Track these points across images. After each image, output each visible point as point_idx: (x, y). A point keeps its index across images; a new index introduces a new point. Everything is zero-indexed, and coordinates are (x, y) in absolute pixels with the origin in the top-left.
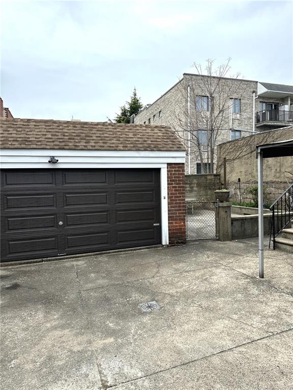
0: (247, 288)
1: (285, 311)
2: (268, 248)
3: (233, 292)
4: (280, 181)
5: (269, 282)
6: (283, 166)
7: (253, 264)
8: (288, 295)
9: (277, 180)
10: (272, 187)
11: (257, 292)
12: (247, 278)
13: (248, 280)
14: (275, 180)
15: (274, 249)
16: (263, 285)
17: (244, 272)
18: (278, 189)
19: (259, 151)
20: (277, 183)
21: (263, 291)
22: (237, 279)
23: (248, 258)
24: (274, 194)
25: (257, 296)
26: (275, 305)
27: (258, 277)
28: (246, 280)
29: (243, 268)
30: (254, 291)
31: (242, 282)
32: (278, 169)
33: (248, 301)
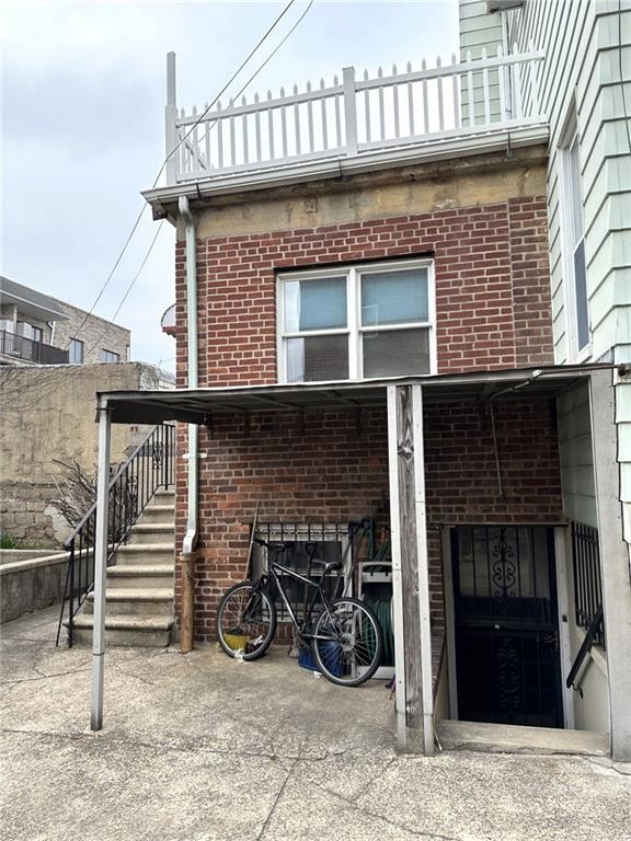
0: (81, 774)
1: (212, 796)
2: (52, 645)
3: (56, 802)
4: (31, 481)
5: (122, 734)
6: (39, 449)
7: (49, 700)
8: (184, 754)
9: (24, 480)
10: (12, 497)
11: (114, 775)
12: (63, 746)
13: (70, 748)
14: (18, 479)
15: (71, 646)
16: (114, 748)
17: (42, 727)
18: (25, 500)
19: (104, 404)
20: (25, 486)
21: (126, 764)
22: (37, 755)
23: (22, 685)
24: (14, 512)
25: (123, 784)
26: (180, 790)
27: (87, 731)
28: (65, 750)
29: (29, 718)
30: (103, 772)
31: (58, 758)
32: (28, 456)
33: (113, 810)
